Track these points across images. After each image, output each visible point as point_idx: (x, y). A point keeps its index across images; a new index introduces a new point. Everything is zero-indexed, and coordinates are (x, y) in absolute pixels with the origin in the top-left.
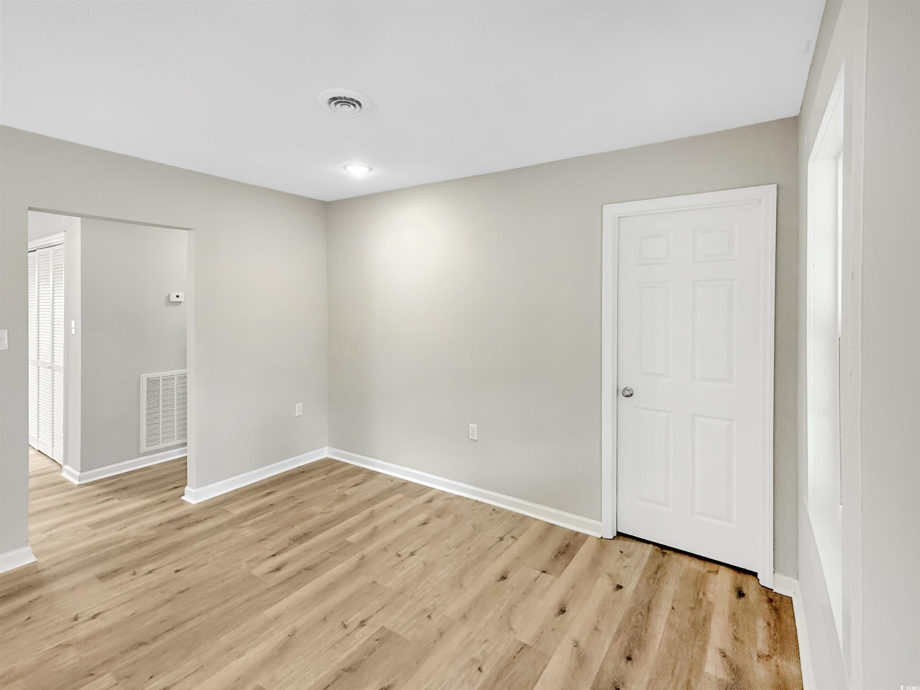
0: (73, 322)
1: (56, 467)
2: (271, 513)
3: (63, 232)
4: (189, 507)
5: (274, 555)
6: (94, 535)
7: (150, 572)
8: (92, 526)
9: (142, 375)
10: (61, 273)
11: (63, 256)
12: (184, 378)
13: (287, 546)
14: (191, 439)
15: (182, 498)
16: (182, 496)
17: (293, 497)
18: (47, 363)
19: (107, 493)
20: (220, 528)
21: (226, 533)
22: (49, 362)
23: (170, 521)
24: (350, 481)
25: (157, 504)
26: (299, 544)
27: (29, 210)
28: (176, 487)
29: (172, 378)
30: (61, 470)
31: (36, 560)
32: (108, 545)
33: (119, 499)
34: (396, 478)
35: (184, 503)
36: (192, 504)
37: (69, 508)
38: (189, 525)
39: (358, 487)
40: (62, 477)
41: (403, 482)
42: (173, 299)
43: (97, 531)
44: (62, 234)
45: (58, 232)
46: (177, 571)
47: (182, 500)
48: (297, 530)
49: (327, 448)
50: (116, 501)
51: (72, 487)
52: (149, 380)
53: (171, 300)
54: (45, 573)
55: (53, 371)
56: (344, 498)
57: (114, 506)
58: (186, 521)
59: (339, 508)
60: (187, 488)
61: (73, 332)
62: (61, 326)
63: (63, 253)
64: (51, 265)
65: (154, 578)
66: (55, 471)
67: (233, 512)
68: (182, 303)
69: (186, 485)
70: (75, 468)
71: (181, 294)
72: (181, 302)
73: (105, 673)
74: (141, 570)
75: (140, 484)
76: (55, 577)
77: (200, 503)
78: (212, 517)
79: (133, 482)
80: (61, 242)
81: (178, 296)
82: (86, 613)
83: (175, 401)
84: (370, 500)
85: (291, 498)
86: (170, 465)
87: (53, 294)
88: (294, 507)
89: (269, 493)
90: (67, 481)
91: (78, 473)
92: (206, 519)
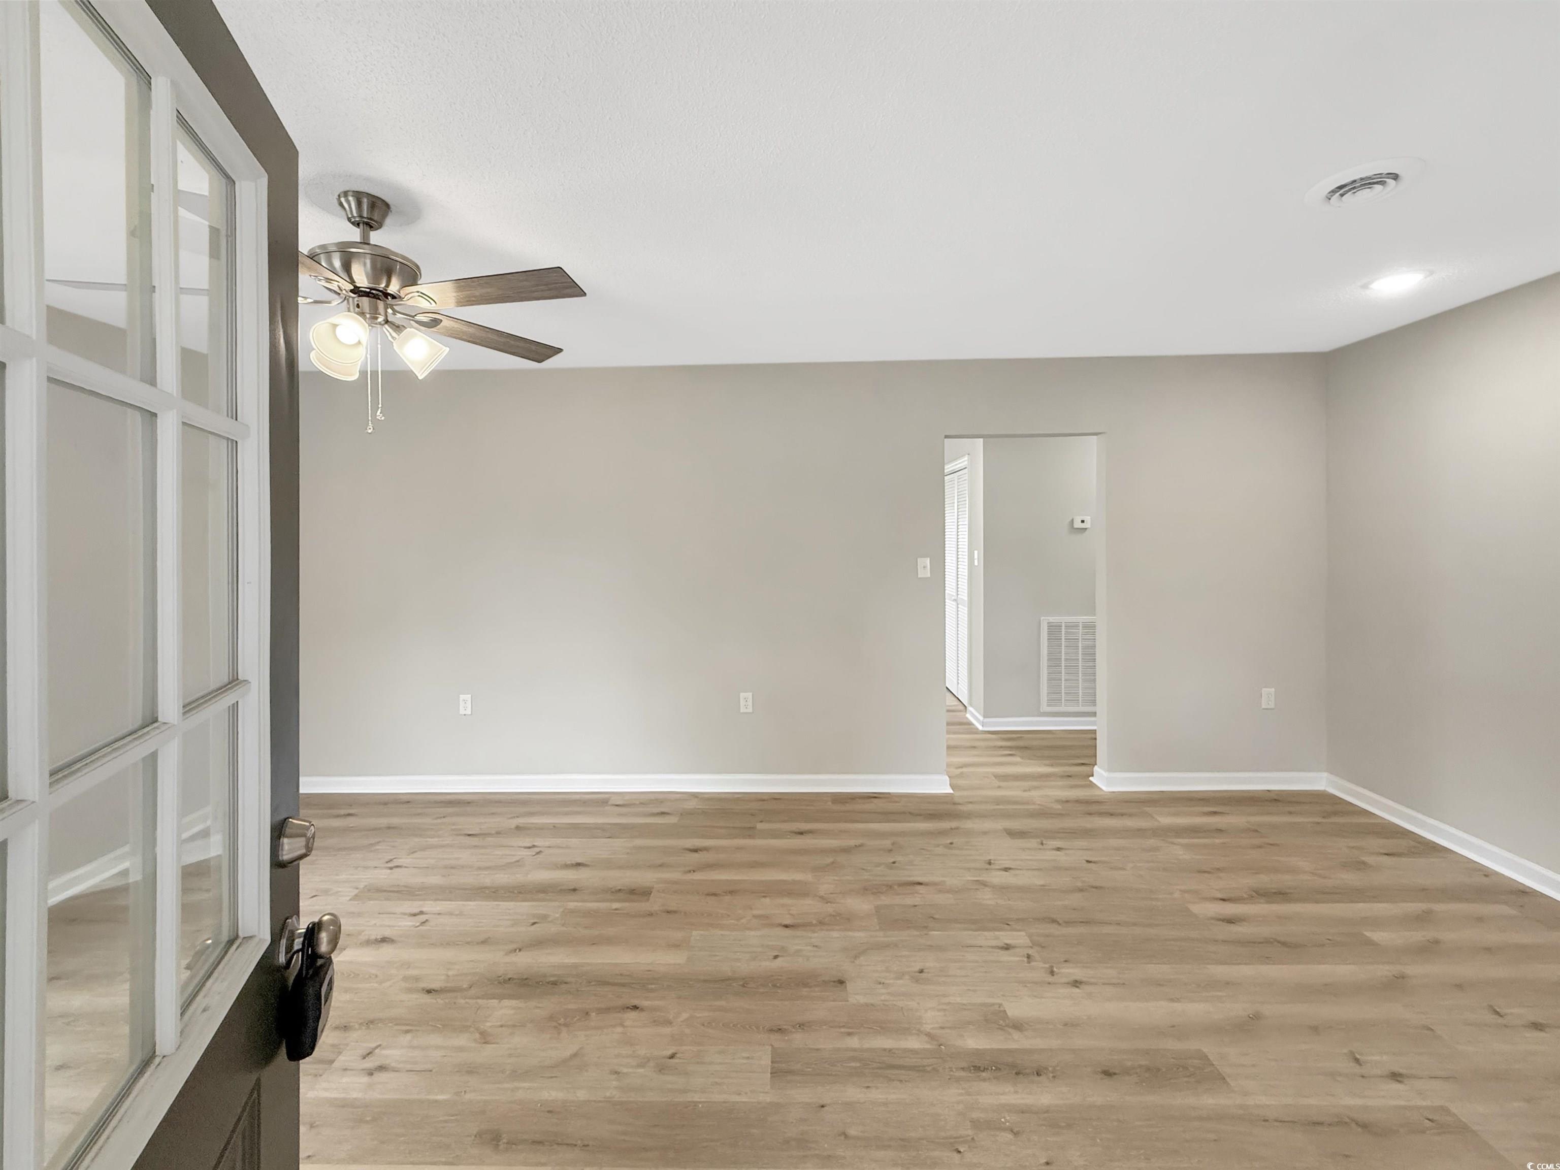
0: (976, 552)
1: (962, 708)
2: (1217, 841)
3: (967, 456)
4: (1097, 793)
5: (1223, 900)
6: (999, 787)
7: (1059, 849)
8: (997, 776)
9: (1042, 618)
10: (965, 499)
11: (967, 482)
12: (1090, 627)
13: (1245, 896)
14: (1102, 706)
15: (1091, 778)
16: (1090, 776)
17: (1256, 831)
18: (953, 596)
19: (1010, 748)
20: (1139, 833)
21: (1152, 842)
22: (955, 594)
23: (1078, 801)
24: (1375, 843)
25: (1062, 777)
26: (1268, 902)
27: (945, 438)
28: (1083, 764)
29: (1076, 626)
30: (966, 711)
31: (951, 791)
32: (1016, 803)
33: (1022, 757)
34: (1496, 874)
35: (1092, 785)
36: (1102, 790)
37: (975, 752)
38: (1101, 814)
39: (1394, 859)
40: (967, 718)
41: (1521, 888)
42: (1078, 524)
43: (1002, 784)
44: (966, 458)
45: (963, 456)
46: (1088, 862)
47: (1091, 782)
48: (1264, 880)
49: (1325, 775)
50: (1018, 759)
51: (976, 731)
52: (1051, 626)
53: (1075, 526)
54: (960, 807)
55: (958, 604)
56: (1361, 866)
57: (1016, 764)
58: (1094, 808)
59: (1350, 878)
60: (1096, 768)
61: (976, 563)
62: (964, 557)
63: (967, 478)
64: (956, 491)
65: (1061, 857)
66: (961, 711)
67: (1160, 819)
68: (1088, 530)
69: (1096, 764)
70: (980, 714)
71: (1088, 519)
72: (1086, 529)
73: (1019, 931)
74: (1048, 843)
75: (1041, 748)
76: (969, 816)
77: (1114, 792)
78: (1130, 815)
79: (1035, 743)
80: (964, 467)
81: (1083, 521)
82: (1000, 862)
83: (1080, 656)
84: (1423, 890)
85: (1254, 831)
86: (1076, 736)
87: (958, 522)
88: (1260, 847)
89: (1215, 813)
90: (970, 724)
91: (981, 718)
92: (1122, 815)
